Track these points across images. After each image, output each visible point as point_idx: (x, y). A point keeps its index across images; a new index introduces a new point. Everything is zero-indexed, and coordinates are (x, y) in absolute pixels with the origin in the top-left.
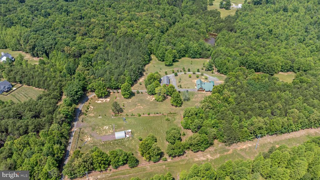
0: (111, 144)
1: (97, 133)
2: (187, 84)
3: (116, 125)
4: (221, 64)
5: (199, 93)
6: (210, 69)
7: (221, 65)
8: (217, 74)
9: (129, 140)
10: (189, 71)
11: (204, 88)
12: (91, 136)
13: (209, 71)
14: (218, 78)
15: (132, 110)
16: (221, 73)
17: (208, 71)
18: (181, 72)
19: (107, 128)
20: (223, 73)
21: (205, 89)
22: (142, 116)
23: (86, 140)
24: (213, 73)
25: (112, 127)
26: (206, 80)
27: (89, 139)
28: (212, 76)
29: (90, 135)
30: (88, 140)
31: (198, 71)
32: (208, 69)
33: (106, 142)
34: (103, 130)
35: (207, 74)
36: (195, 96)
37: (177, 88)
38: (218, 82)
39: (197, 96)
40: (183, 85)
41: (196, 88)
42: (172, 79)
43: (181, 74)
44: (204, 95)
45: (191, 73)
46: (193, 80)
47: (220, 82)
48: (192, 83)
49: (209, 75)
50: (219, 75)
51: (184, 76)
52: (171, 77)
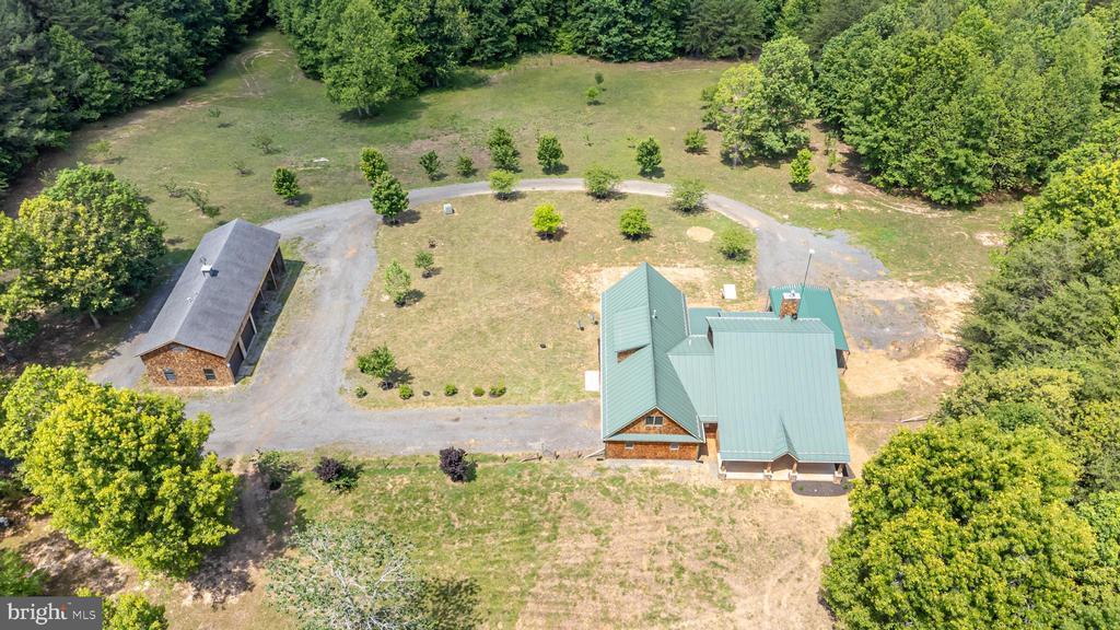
2: (494, 324)
4: (899, 79)
5: (619, 492)
6: (772, 140)
7: (903, 90)
8: (842, 198)
10: (552, 162)
11: (705, 416)
13: (762, 171)
14: (874, 242)
16: (889, 188)
17: (746, 162)
18: (468, 171)
20: (912, 188)
21: (711, 429)
24: (802, 186)
26: (734, 268)
28: (802, 218)
31: (650, 165)
32: (756, 141)
35: (739, 196)
36: (564, 545)
37: (342, 390)
38: (880, 297)
39: (589, 542)
40: (430, 344)
41: (596, 395)
42: (333, 264)
43: (464, 195)
44: (709, 524)
45: (564, 184)
46: (583, 269)
47: (902, 302)
48: (556, 309)
49: (767, 213)
50: (879, 206)
51: (476, 230)
52: (330, 238)
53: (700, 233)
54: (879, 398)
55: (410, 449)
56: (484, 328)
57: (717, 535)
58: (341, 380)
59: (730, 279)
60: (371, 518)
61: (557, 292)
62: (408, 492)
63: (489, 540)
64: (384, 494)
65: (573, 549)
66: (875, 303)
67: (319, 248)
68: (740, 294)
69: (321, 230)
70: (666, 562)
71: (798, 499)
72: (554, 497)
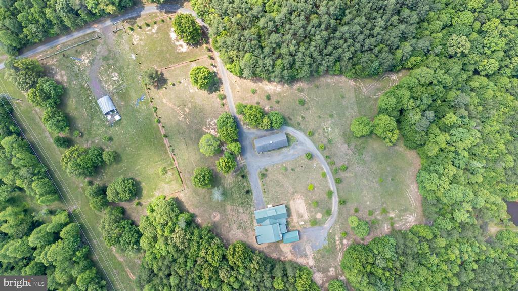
0: (88, 98)
1: (100, 68)
2: (282, 186)
3: (124, 91)
8: (342, 242)
9: (103, 122)
12: (91, 62)
14: (325, 249)
15: (168, 103)
19: (115, 79)
22: (160, 126)
23: (83, 57)
25: (120, 85)
26: (309, 223)
27: (87, 61)
29: (93, 60)
30: (84, 60)
33: (89, 90)
34: (108, 75)
36: (241, 209)
37: (260, 169)
38: (307, 249)
39: (242, 212)
40: (274, 178)
41: (267, 207)
42: (292, 152)
43: (323, 166)
44: (248, 226)
45: (333, 185)
46: (302, 196)
47: (306, 253)
48: (289, 195)
49: (331, 228)
50: (340, 250)
51: (309, 172)
52: (300, 147)
53: (319, 216)
54: (280, 248)
55: (251, 183)
56: (280, 184)
57: (247, 227)
58: (262, 168)
59: (305, 223)
60: (239, 183)
61: (294, 193)
62: (244, 187)
63: (240, 199)
64: (243, 183)
65: (241, 210)
66: (305, 248)
67: (296, 147)
68: (302, 225)
69: (302, 144)
70: (242, 221)
71: (255, 237)
72: (248, 206)
